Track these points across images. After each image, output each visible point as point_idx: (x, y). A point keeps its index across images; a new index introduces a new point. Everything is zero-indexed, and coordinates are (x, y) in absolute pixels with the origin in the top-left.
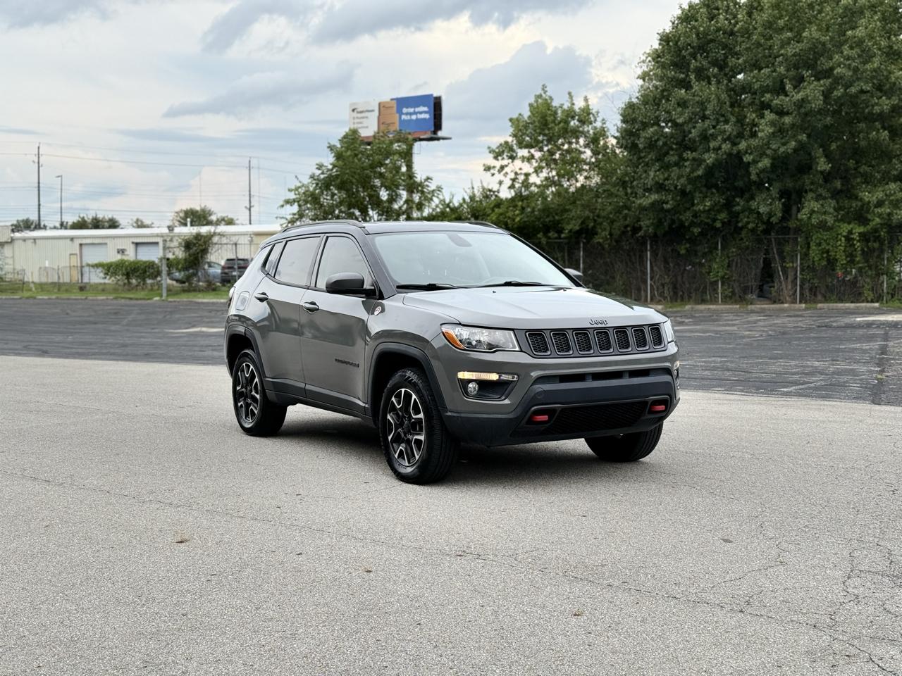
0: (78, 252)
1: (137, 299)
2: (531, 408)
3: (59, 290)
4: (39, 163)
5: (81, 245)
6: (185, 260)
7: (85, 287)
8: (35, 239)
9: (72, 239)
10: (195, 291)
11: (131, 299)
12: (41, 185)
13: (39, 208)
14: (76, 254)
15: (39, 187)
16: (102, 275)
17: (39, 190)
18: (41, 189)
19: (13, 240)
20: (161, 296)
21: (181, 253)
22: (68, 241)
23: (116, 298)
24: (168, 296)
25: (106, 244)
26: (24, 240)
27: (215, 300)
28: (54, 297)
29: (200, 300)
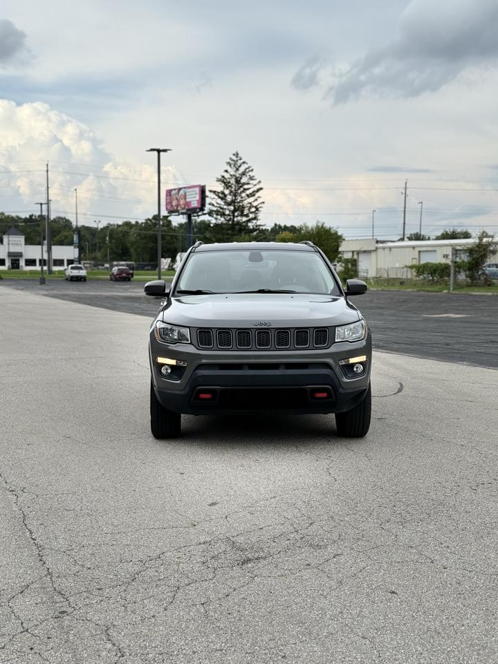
0: (417, 257)
1: (432, 292)
2: (196, 387)
3: (388, 284)
4: (405, 194)
5: (420, 252)
6: (469, 263)
7: (404, 282)
8: (390, 248)
9: (414, 247)
10: (476, 286)
11: (428, 291)
12: (406, 209)
13: (404, 226)
14: (416, 259)
15: (405, 211)
16: (415, 274)
17: (405, 213)
18: (406, 212)
19: (377, 248)
20: (449, 290)
21: (466, 258)
22: (411, 249)
23: (418, 291)
24: (454, 289)
25: (435, 251)
26: (384, 248)
27: (484, 293)
28: (380, 289)
29: (474, 293)
